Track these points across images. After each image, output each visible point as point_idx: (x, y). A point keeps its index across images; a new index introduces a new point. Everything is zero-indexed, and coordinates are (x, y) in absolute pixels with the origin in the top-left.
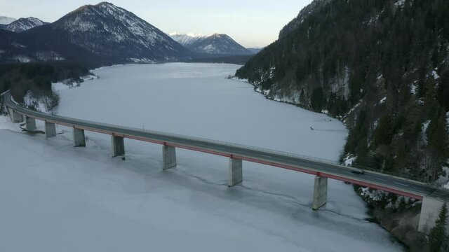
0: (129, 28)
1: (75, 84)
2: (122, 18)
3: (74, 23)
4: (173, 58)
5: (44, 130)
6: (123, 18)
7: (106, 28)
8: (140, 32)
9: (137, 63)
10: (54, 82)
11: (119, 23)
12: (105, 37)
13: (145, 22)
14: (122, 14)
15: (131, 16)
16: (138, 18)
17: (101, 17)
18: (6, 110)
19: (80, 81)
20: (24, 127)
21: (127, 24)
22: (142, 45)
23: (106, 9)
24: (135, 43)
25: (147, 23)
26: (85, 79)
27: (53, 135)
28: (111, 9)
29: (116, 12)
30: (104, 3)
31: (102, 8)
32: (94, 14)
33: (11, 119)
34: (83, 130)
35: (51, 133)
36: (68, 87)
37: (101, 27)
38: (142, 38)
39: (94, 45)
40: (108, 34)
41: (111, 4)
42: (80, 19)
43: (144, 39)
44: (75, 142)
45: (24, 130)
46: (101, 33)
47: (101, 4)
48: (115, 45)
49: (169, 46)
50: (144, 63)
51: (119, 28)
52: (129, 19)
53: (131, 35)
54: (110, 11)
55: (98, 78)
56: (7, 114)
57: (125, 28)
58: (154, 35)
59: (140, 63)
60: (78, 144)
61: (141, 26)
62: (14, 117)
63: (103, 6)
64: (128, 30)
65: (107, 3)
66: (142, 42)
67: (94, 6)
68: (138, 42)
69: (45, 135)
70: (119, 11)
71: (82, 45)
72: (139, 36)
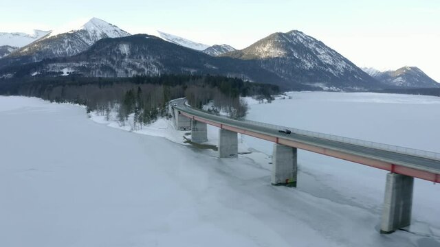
0: (318, 56)
1: (265, 100)
2: (311, 46)
3: (265, 49)
4: (363, 88)
5: (217, 144)
6: (313, 46)
7: (295, 55)
8: (329, 61)
9: (325, 91)
10: (242, 96)
11: (308, 51)
12: (294, 63)
13: (335, 51)
14: (311, 42)
15: (320, 44)
16: (327, 47)
17: (291, 44)
18: (170, 111)
19: (270, 99)
20: (189, 137)
21: (317, 52)
22: (331, 73)
23: (296, 37)
24: (324, 71)
25: (336, 53)
26: (276, 98)
27: (232, 155)
28: (301, 37)
29: (306, 40)
30: (294, 31)
31: (293, 36)
32: (284, 41)
33: (175, 125)
34: (294, 150)
35: (229, 151)
36: (257, 102)
37: (291, 54)
38: (331, 66)
39: (283, 71)
40: (298, 61)
41: (301, 33)
42: (270, 45)
43: (334, 68)
44: (277, 175)
45: (189, 141)
46: (291, 60)
47: (291, 32)
48: (304, 72)
49: (358, 76)
50: (332, 91)
51: (309, 56)
52: (319, 47)
53: (321, 63)
54: (300, 39)
55: (290, 98)
56: (170, 116)
57: (314, 56)
58: (343, 64)
59: (329, 91)
60: (282, 180)
61: (330, 54)
62: (179, 122)
63: (293, 34)
64: (317, 58)
65: (297, 31)
66: (331, 70)
67: (285, 34)
68: (327, 70)
69: (217, 153)
70: (309, 40)
71: (272, 71)
72: (328, 64)
